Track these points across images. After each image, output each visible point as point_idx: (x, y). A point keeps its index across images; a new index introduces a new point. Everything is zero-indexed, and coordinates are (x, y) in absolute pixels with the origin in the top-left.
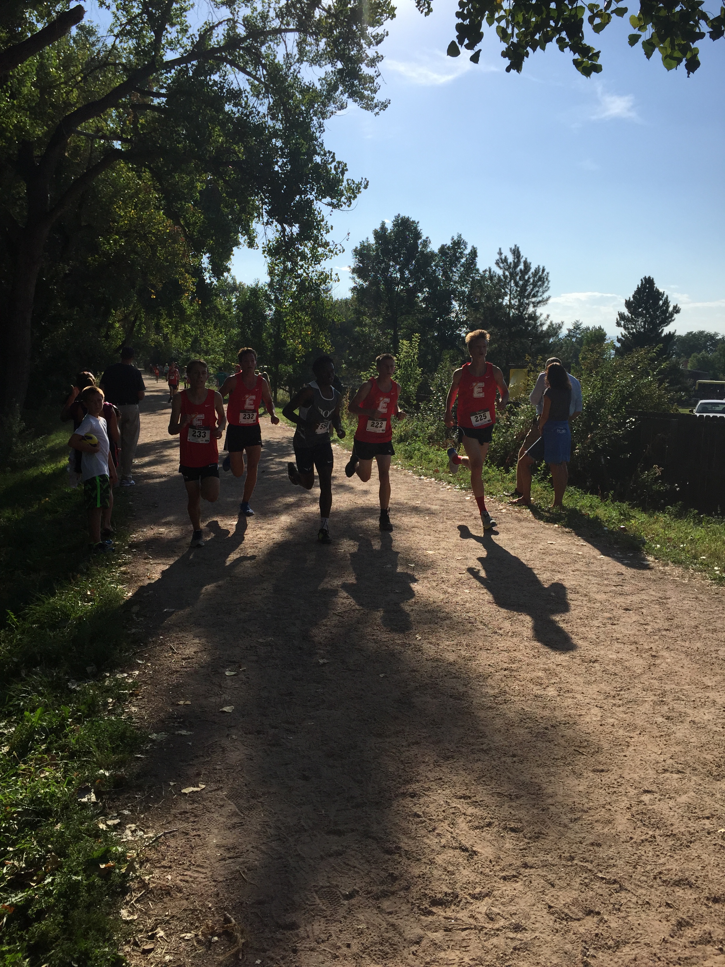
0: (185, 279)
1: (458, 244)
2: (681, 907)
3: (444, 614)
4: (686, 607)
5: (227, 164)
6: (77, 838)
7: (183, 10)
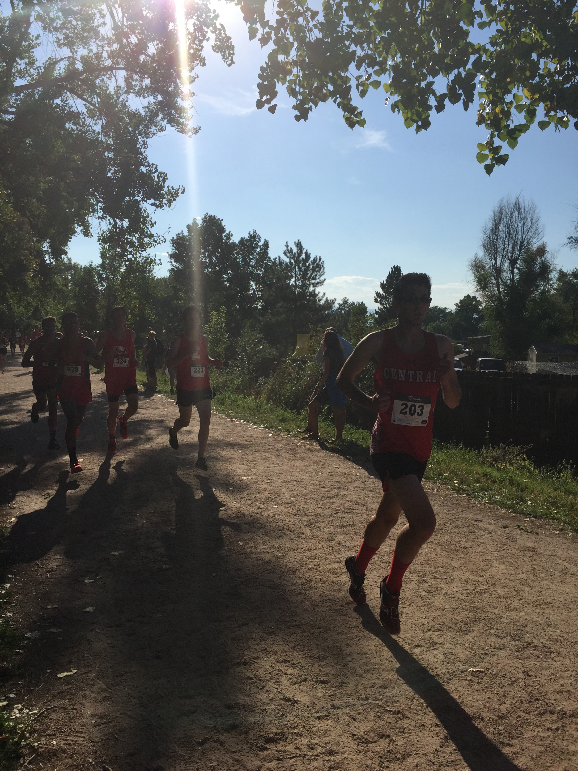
0: (29, 260)
1: (254, 237)
3: (259, 525)
5: (67, 170)
7: (31, 47)
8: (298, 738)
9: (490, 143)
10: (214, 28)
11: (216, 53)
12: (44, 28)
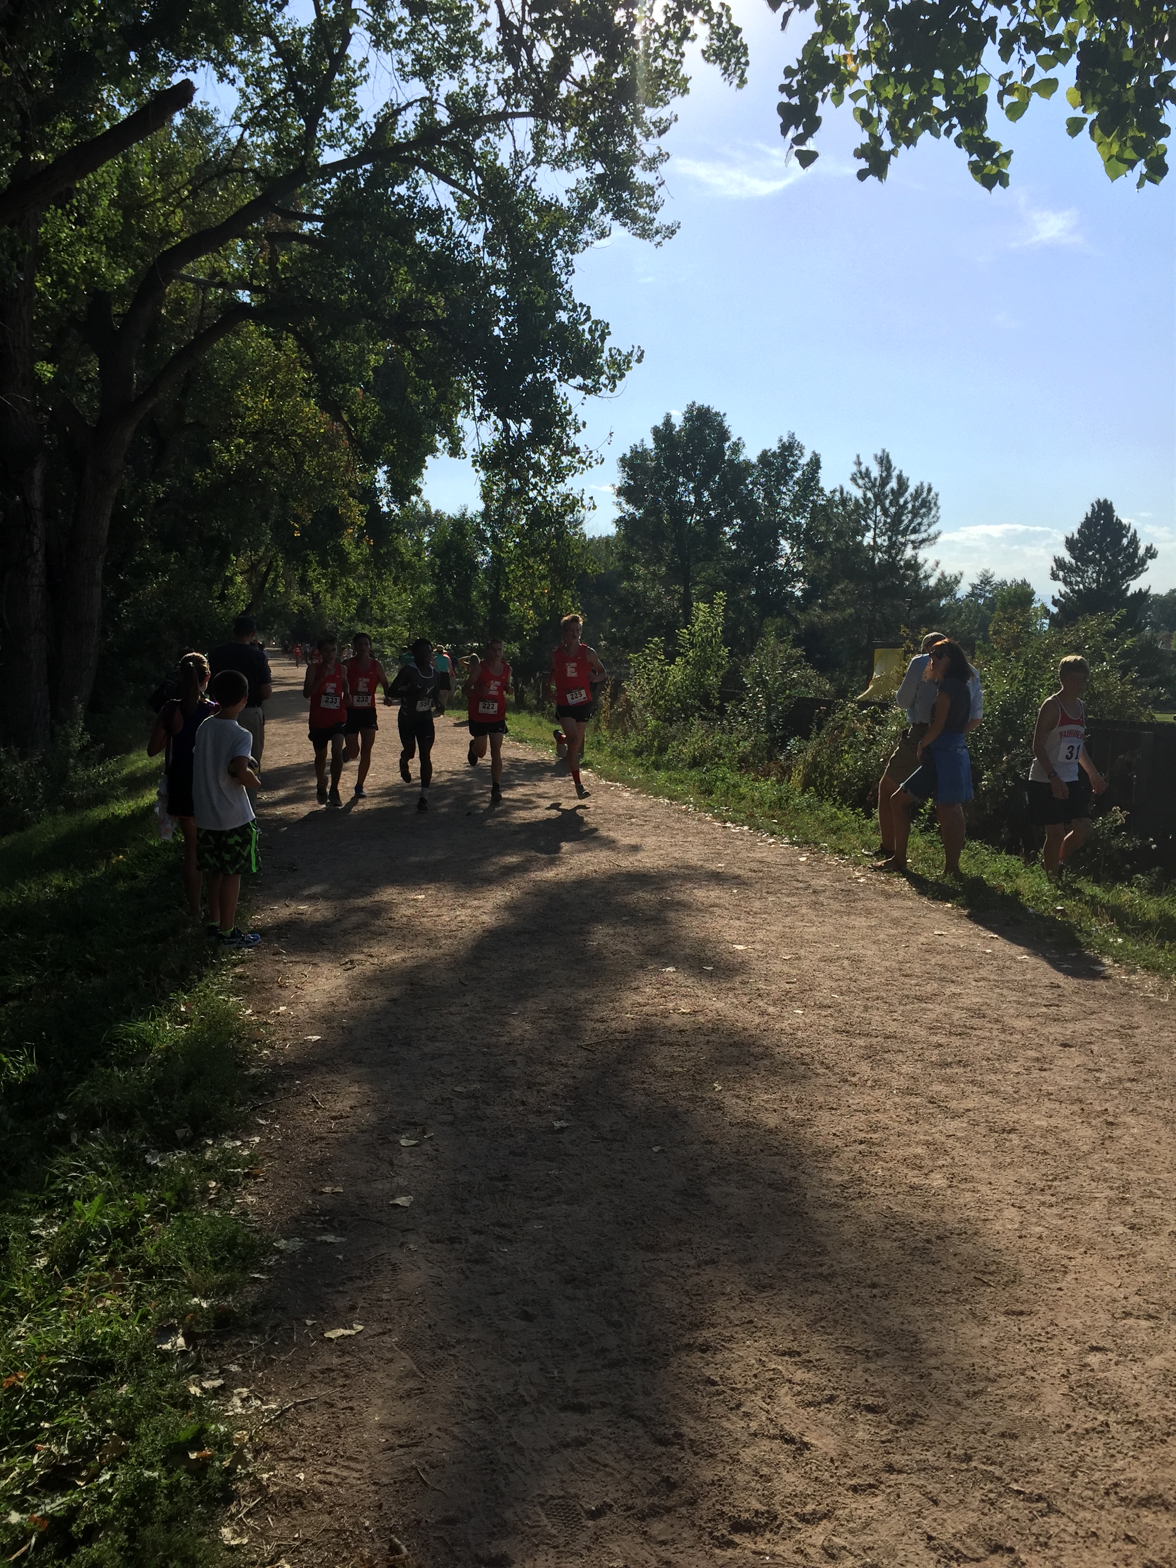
0: (348, 506)
1: (789, 448)
2: (1150, 1542)
3: (761, 1050)
5: (417, 325)
6: (153, 1408)
7: (351, 84)
10: (706, 12)
11: (711, 65)
12: (376, 44)
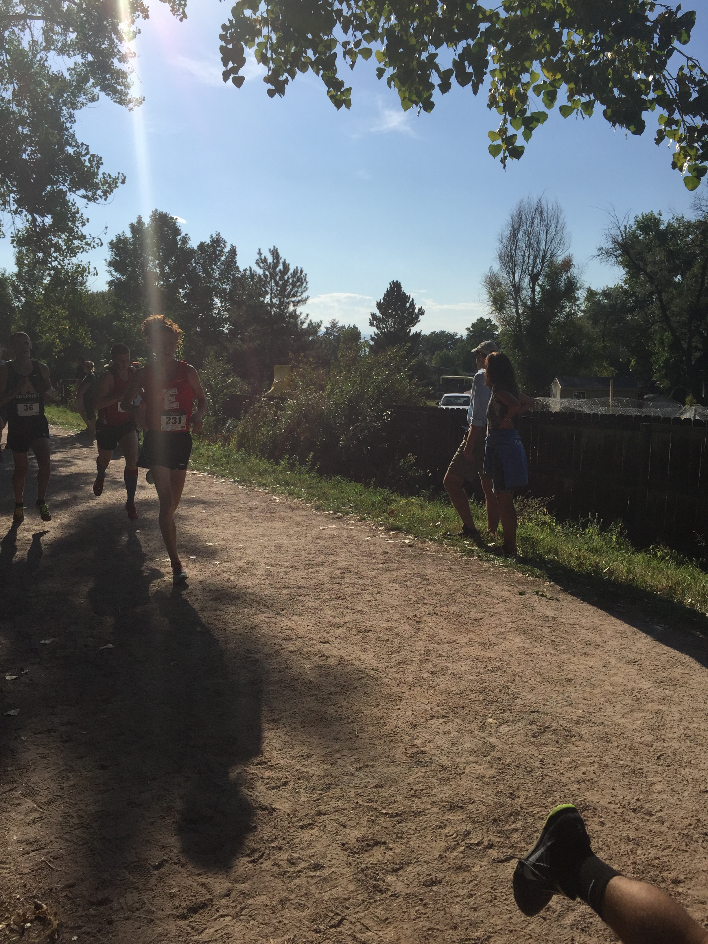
1: (217, 242)
4: (443, 577)
8: (276, 853)
9: (503, 131)
